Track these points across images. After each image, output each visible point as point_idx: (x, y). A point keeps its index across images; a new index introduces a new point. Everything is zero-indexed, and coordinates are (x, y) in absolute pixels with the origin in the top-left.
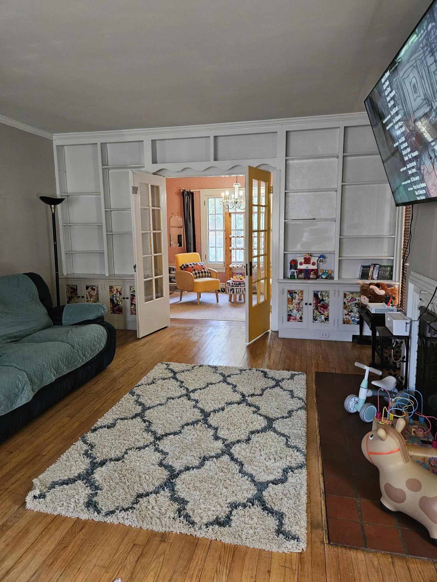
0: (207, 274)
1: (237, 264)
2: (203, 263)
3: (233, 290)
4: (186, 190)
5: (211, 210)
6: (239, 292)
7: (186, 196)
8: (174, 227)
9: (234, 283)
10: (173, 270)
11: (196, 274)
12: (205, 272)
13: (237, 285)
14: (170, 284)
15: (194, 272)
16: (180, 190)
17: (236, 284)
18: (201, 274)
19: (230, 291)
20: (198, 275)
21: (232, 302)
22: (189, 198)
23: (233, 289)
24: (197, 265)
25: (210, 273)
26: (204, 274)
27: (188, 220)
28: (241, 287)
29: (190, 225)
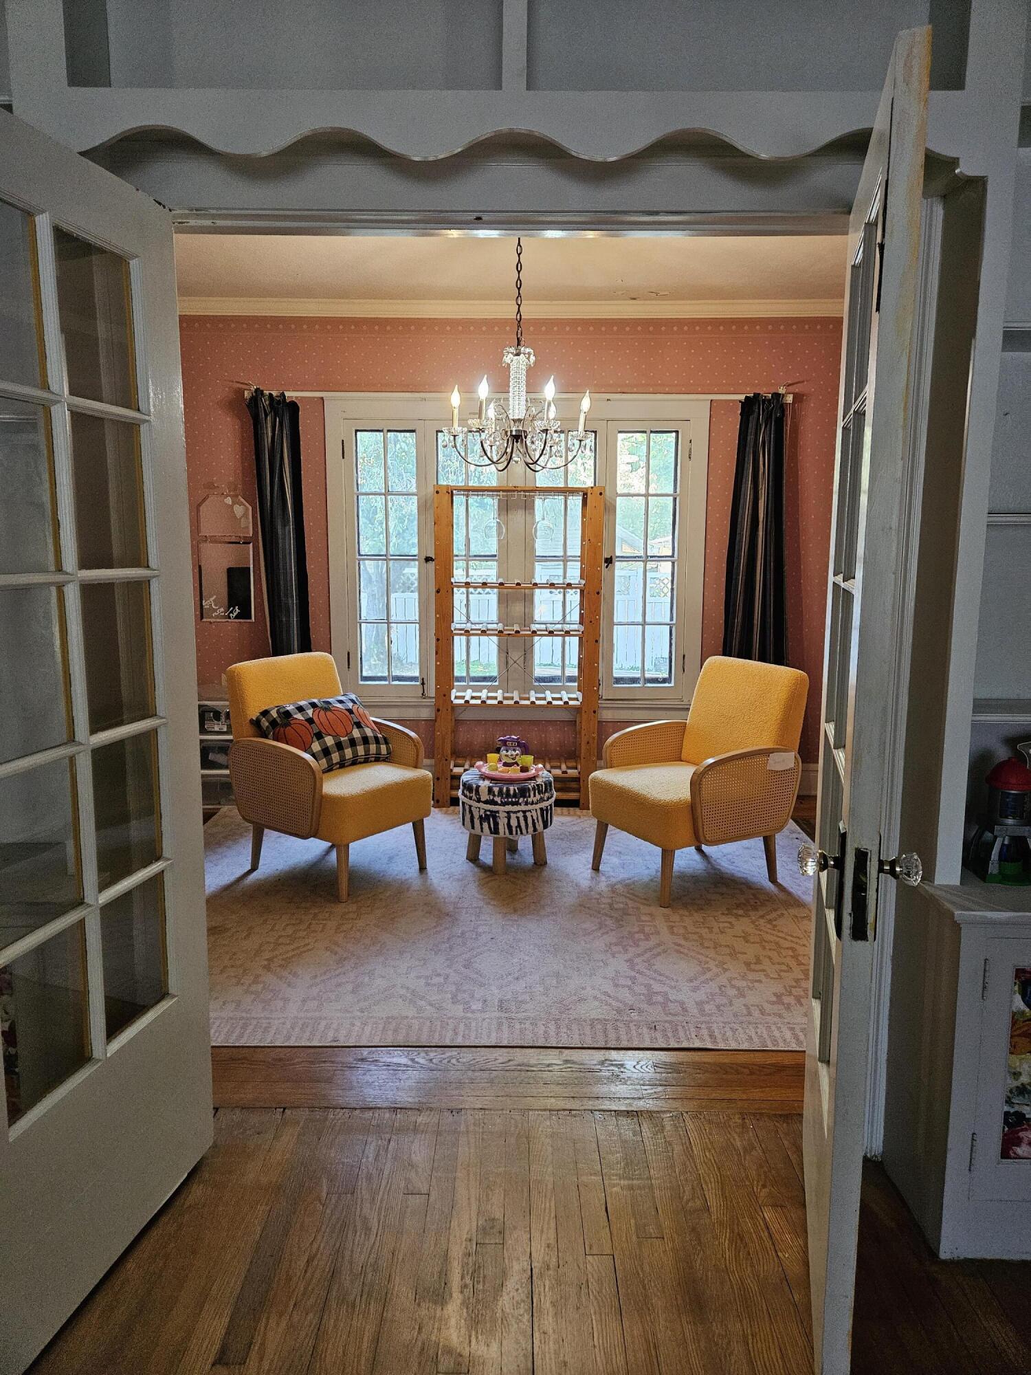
0: (373, 748)
1: (475, 689)
2: (353, 697)
3: (495, 818)
4: (267, 392)
5: (370, 478)
6: (519, 826)
7: (266, 416)
8: (214, 540)
9: (496, 790)
10: (217, 716)
11: (326, 752)
12: (365, 740)
13: (508, 799)
14: (203, 776)
15: (316, 747)
16: (241, 392)
17: (508, 795)
18: (348, 753)
19: (477, 822)
20: (335, 757)
21: (484, 868)
22: (281, 424)
23: (494, 815)
24: (327, 707)
25: (386, 743)
26: (361, 750)
27: (278, 512)
28: (530, 807)
29: (284, 534)
